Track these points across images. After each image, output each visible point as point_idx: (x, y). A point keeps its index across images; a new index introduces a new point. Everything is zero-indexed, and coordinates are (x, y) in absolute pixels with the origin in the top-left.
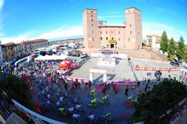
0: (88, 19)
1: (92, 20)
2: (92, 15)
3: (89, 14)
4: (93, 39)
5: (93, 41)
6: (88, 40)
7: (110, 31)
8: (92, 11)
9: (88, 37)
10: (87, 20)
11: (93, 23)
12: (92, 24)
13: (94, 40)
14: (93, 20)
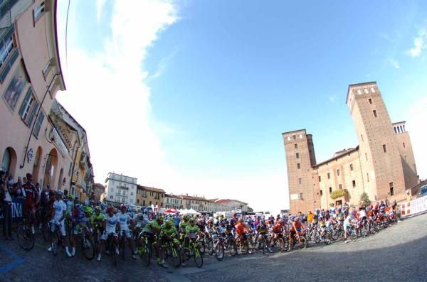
0: (289, 154)
1: (297, 154)
2: (296, 145)
3: (290, 142)
4: (301, 196)
5: (301, 201)
6: (290, 200)
7: (334, 170)
8: (294, 136)
9: (290, 194)
10: (287, 157)
11: (299, 161)
12: (299, 164)
13: (302, 199)
14: (300, 155)
